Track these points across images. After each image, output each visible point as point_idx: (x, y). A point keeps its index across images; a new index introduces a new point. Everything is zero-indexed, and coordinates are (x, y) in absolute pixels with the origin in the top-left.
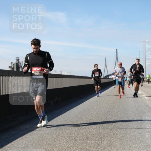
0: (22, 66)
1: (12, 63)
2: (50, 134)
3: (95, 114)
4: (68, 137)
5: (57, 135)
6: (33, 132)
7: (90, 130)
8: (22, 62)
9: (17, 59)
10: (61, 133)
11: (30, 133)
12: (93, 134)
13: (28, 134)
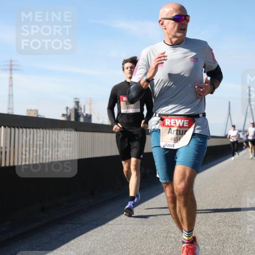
0: (85, 114)
1: (67, 108)
2: (132, 231)
3: (210, 199)
4: (164, 237)
5: (145, 233)
6: (104, 227)
7: (203, 227)
8: (84, 106)
9: (76, 102)
10: (151, 230)
11: (99, 228)
12: (208, 235)
13: (95, 230)
